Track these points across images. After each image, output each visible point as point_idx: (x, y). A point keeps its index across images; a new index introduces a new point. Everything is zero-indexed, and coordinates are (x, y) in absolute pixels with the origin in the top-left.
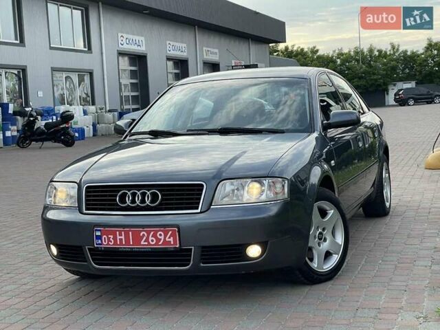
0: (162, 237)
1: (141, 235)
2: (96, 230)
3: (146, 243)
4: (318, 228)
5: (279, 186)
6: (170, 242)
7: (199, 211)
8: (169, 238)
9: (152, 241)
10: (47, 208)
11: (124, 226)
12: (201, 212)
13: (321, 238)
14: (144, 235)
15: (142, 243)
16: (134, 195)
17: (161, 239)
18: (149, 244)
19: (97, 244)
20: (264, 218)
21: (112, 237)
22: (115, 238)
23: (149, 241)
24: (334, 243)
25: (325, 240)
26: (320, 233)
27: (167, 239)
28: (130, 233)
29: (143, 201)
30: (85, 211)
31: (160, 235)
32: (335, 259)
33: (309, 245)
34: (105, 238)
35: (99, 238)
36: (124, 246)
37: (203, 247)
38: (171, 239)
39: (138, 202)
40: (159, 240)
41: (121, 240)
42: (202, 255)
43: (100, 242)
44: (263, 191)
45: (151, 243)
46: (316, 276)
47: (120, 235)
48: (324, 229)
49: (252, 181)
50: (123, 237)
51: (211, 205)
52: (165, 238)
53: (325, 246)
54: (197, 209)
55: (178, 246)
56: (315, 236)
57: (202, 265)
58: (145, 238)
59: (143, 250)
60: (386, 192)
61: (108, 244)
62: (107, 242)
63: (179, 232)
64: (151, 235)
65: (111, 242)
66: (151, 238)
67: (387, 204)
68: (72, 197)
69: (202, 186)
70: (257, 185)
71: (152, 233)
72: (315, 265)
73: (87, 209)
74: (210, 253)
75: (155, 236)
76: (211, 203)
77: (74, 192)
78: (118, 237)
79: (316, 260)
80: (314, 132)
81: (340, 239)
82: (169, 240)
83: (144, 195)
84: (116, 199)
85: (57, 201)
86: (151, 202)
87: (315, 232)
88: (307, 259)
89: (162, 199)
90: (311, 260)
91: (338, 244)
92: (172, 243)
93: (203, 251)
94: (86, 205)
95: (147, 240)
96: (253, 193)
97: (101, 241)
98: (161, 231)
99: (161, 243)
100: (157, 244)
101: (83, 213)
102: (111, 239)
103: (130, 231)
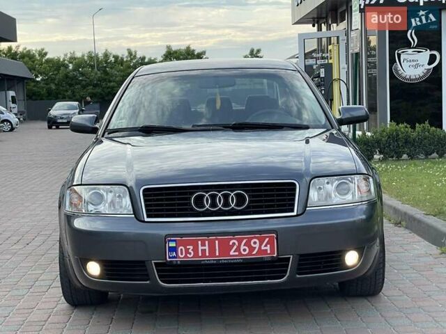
0: (257, 246)
1: (231, 243)
2: (170, 241)
3: (237, 253)
6: (266, 250)
7: (295, 213)
8: (266, 246)
9: (245, 250)
11: (208, 235)
12: (297, 215)
14: (234, 244)
15: (232, 253)
16: (214, 197)
17: (255, 248)
18: (240, 254)
19: (170, 258)
21: (191, 247)
22: (196, 250)
23: (240, 250)
27: (263, 248)
28: (217, 242)
29: (227, 204)
30: (146, 219)
31: (255, 243)
34: (181, 249)
35: (173, 249)
36: (208, 258)
37: (301, 255)
38: (268, 248)
39: (220, 206)
40: (252, 249)
41: (203, 251)
42: (299, 265)
43: (174, 254)
45: (243, 253)
47: (203, 245)
50: (207, 248)
51: (306, 207)
52: (260, 245)
55: (275, 255)
57: (298, 276)
58: (235, 247)
59: (235, 261)
61: (186, 256)
62: (184, 254)
63: (277, 238)
64: (243, 243)
65: (190, 254)
66: (242, 247)
69: (294, 184)
71: (245, 241)
73: (150, 216)
75: (248, 244)
76: (307, 204)
78: (200, 248)
82: (265, 248)
83: (226, 197)
84: (190, 203)
86: (236, 205)
89: (250, 202)
92: (269, 252)
93: (300, 260)
94: (147, 211)
95: (238, 249)
97: (177, 253)
98: (255, 238)
99: (254, 252)
100: (250, 253)
101: (144, 222)
102: (190, 251)
103: (217, 239)
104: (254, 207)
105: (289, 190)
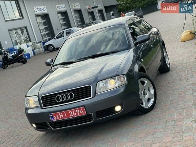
0: (79, 112)
2: (50, 115)
3: (72, 116)
4: (142, 90)
5: (122, 78)
6: (82, 113)
7: (91, 97)
8: (82, 111)
9: (75, 114)
10: (27, 109)
11: (61, 111)
12: (92, 98)
13: (145, 94)
14: (71, 112)
16: (62, 96)
18: (74, 116)
19: (52, 120)
20: (119, 94)
21: (57, 116)
22: (59, 116)
23: (73, 114)
24: (150, 94)
25: (146, 94)
26: (144, 92)
27: (81, 112)
29: (67, 98)
30: (43, 107)
31: (78, 111)
32: (152, 101)
33: (140, 98)
35: (52, 117)
36: (63, 119)
37: (97, 112)
38: (83, 112)
39: (65, 99)
41: (61, 116)
44: (116, 82)
46: (146, 110)
47: (61, 114)
48: (145, 90)
49: (111, 79)
51: (96, 94)
52: (80, 112)
53: (147, 96)
54: (90, 96)
55: (86, 114)
56: (142, 94)
57: (98, 119)
58: (71, 114)
60: (167, 61)
61: (57, 119)
62: (56, 118)
63: (85, 108)
64: (74, 112)
66: (74, 113)
67: (169, 66)
68: (36, 102)
69: (90, 86)
70: (113, 80)
71: (74, 111)
72: (144, 106)
73: (44, 106)
74: (100, 114)
76: (96, 92)
77: (37, 99)
78: (60, 116)
79: (144, 103)
80: (131, 48)
81: (152, 92)
83: (66, 95)
84: (55, 100)
85: (30, 105)
86: (70, 98)
87: (141, 92)
88: (141, 104)
89: (74, 95)
90: (142, 104)
91: (152, 94)
92: (83, 113)
93: (97, 114)
94: (43, 104)
95: (72, 114)
96: (112, 84)
97: (53, 118)
98: (77, 109)
99: (78, 114)
100: (77, 115)
102: (57, 117)
103: (64, 112)
104: (77, 97)
105: (89, 89)
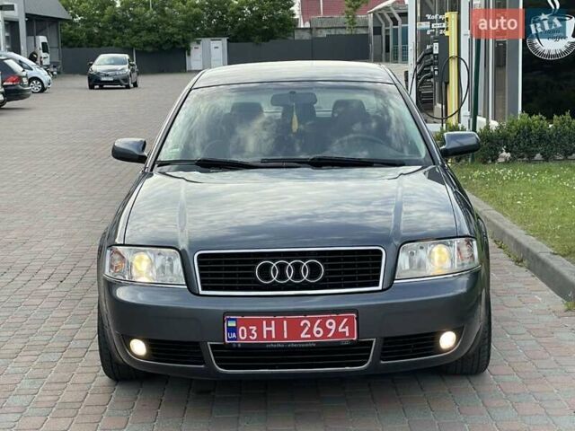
0: (333, 327)
1: (302, 325)
2: (229, 319)
3: (309, 336)
6: (344, 333)
7: (380, 288)
8: (344, 327)
9: (318, 332)
11: (275, 314)
12: (383, 290)
14: (306, 324)
15: (303, 336)
16: (282, 267)
17: (331, 330)
18: (313, 337)
19: (228, 340)
21: (255, 328)
22: (260, 331)
23: (313, 333)
27: (340, 330)
28: (285, 322)
29: (297, 276)
30: (202, 292)
31: (331, 324)
34: (243, 330)
35: (233, 330)
36: (275, 341)
37: (386, 339)
38: (347, 329)
39: (290, 278)
40: (327, 331)
41: (269, 333)
42: (384, 349)
43: (234, 336)
45: (316, 335)
50: (273, 329)
51: (393, 279)
52: (337, 327)
54: (377, 285)
55: (355, 339)
57: (382, 362)
58: (307, 329)
59: (307, 345)
61: (248, 339)
62: (246, 335)
63: (357, 319)
64: (316, 324)
65: (253, 335)
66: (315, 329)
69: (380, 252)
70: (444, 249)
71: (319, 321)
73: (204, 289)
74: (394, 346)
75: (322, 325)
76: (394, 276)
78: (265, 329)
82: (343, 330)
83: (297, 267)
84: (254, 274)
86: (309, 277)
89: (326, 273)
92: (347, 334)
93: (384, 344)
94: (202, 281)
95: (310, 332)
97: (237, 335)
98: (331, 318)
99: (330, 335)
100: (324, 336)
101: (199, 295)
102: (253, 332)
103: (285, 319)
104: (331, 280)
105: (373, 259)
